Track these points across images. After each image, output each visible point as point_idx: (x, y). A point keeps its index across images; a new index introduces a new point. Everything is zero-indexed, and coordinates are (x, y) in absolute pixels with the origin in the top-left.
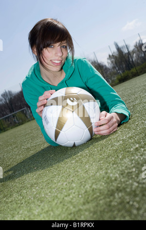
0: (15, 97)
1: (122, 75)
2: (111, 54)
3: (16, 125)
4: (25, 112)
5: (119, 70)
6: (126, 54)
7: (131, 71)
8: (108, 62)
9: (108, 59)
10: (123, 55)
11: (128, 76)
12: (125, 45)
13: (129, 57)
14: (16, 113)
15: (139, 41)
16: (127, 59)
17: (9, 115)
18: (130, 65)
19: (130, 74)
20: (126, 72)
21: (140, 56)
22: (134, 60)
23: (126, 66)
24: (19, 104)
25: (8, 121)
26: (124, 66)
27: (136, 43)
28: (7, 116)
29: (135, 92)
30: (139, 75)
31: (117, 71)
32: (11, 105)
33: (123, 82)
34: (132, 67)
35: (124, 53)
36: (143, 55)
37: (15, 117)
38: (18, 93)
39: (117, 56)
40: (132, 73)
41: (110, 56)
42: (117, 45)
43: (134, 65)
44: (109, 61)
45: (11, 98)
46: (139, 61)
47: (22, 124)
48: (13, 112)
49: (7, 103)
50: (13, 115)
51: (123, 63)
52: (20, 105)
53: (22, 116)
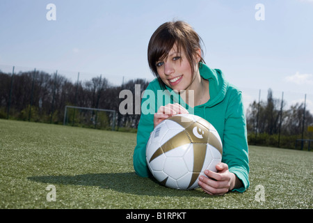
0: (108, 90)
1: (258, 136)
2: (257, 102)
3: (91, 126)
4: (111, 115)
5: (257, 127)
6: (276, 111)
7: (272, 136)
8: (248, 110)
9: (250, 105)
10: (272, 110)
11: (265, 140)
12: (281, 99)
13: (277, 118)
14: (99, 111)
15: (302, 104)
16: (275, 119)
17: (89, 108)
18: (274, 128)
19: (268, 140)
20: (265, 134)
21: (293, 123)
22: (282, 124)
23: (269, 126)
24: (109, 102)
25: (84, 115)
26: (266, 125)
27: (297, 104)
28: (85, 108)
29: (264, 165)
30: (279, 147)
31: (254, 127)
32: (99, 97)
33: (255, 145)
34: (275, 132)
35: (274, 109)
36: (297, 124)
37: (95, 116)
38: (114, 88)
39: (264, 108)
40: (272, 139)
41: (255, 103)
42: (270, 94)
43: (280, 132)
44: (251, 109)
45: (102, 89)
46: (288, 129)
47: (99, 129)
48: (96, 108)
49: (94, 93)
50: (93, 111)
51: (267, 121)
52: (109, 104)
53: (105, 119)
